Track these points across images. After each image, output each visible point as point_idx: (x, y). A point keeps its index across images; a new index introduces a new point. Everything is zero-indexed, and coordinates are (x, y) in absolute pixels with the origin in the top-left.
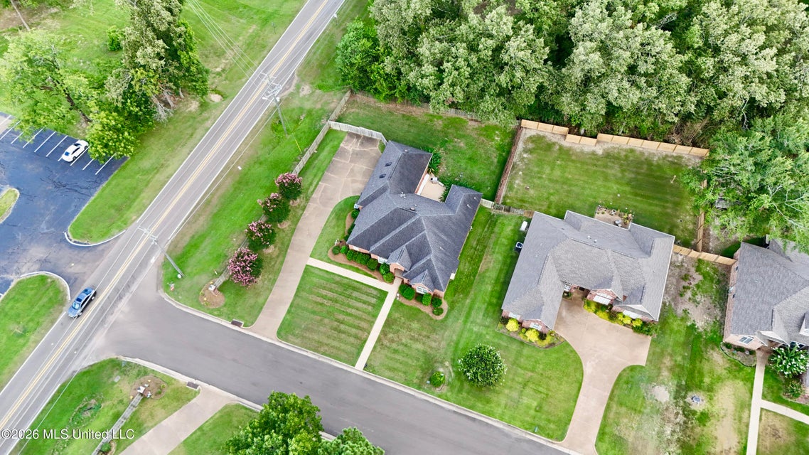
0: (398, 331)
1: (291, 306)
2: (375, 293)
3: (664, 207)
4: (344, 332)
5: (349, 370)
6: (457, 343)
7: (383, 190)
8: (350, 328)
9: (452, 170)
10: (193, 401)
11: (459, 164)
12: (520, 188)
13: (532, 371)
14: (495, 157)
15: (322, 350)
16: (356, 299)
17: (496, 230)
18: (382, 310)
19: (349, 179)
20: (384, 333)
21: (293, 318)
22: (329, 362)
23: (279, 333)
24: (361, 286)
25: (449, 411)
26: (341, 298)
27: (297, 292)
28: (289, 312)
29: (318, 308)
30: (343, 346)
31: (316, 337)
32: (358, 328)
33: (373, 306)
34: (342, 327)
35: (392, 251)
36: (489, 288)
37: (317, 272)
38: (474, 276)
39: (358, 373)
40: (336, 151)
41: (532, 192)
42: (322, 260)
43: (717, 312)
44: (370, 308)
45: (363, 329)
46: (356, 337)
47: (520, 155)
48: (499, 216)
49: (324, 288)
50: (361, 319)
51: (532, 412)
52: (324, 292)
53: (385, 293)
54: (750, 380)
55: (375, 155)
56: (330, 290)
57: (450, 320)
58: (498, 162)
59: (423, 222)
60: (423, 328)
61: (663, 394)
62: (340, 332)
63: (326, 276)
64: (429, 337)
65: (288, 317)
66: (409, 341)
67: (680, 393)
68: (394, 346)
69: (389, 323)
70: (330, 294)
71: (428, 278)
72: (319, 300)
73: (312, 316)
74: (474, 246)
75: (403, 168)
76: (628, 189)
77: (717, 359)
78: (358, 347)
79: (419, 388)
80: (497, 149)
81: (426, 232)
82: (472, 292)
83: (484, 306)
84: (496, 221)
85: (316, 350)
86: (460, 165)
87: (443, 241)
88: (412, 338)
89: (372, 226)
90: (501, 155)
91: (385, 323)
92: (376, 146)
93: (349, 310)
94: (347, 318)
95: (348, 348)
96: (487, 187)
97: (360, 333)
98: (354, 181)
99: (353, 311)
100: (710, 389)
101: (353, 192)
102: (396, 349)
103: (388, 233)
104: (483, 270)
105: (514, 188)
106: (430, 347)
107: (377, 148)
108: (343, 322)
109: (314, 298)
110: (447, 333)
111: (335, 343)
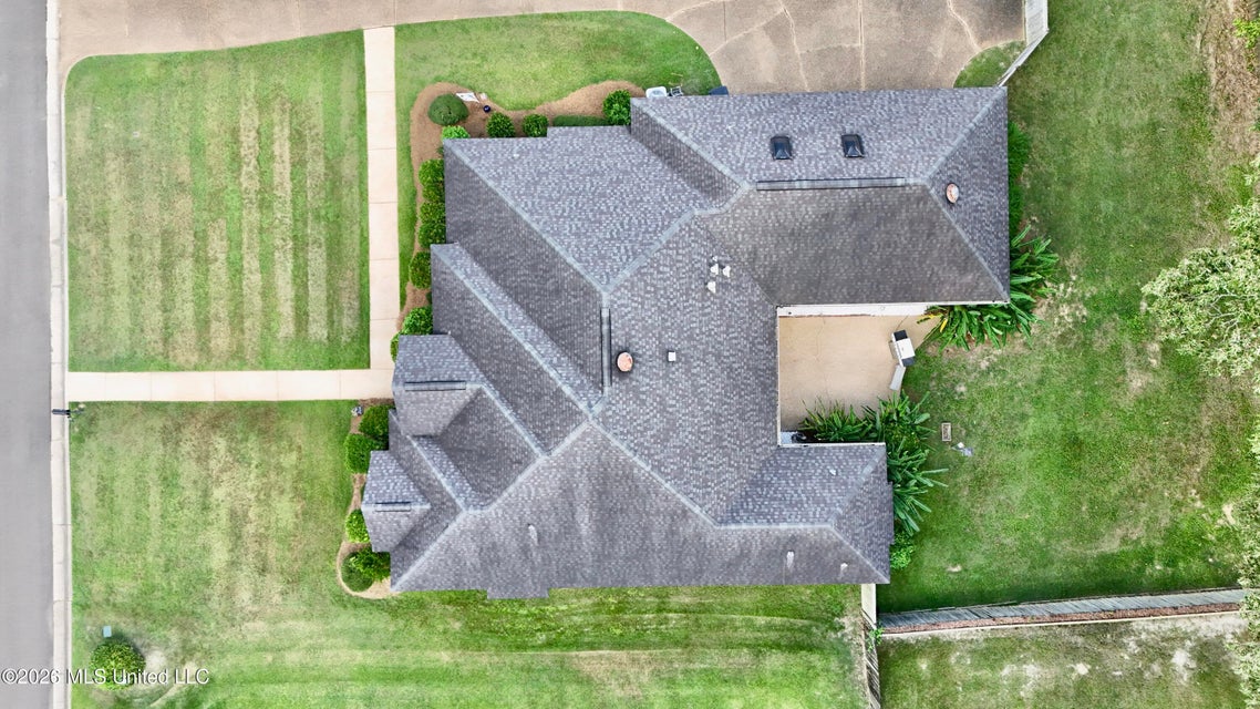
0: (241, 459)
1: (194, 58)
2: (348, 322)
4: (167, 280)
5: (56, 356)
6: (275, 676)
7: (710, 185)
8: (189, 296)
9: (988, 393)
11: (1029, 408)
12: (1004, 693)
14: (1124, 540)
15: (85, 238)
16: (301, 269)
17: (775, 661)
18: (297, 373)
20: (222, 416)
21: (153, 83)
22: (55, 280)
23: (88, 65)
24: (354, 263)
26: (283, 213)
27: (248, 49)
28: (167, 61)
29: (216, 152)
30: (121, 301)
31: (116, 196)
32: (203, 324)
35: (458, 338)
37: (348, 81)
38: (549, 645)
39: (55, 390)
42: (399, 76)
44: (286, 328)
45: (204, 348)
47: (1178, 638)
48: (842, 652)
49: (297, 138)
50: (237, 318)
52: (282, 148)
53: (362, 360)
55: (939, 55)
56: (298, 163)
57: (353, 620)
58: (1105, 559)
59: (573, 436)
60: (285, 539)
63: (345, 121)
64: (263, 571)
65: (150, 71)
66: (223, 512)
68: (189, 470)
69: (261, 418)
70: (282, 171)
71: (404, 521)
72: (248, 139)
73: (183, 146)
74: (674, 601)
75: (854, 216)
78: (140, 355)
79: (82, 607)
80: (1171, 533)
81: (541, 459)
82: (484, 659)
84: (811, 648)
85: (75, 221)
86: (1024, 417)
87: (569, 528)
88: (237, 519)
89: (516, 217)
90: (1147, 557)
91: (255, 405)
92: (982, 39)
93: (251, 263)
94: (219, 270)
95: (122, 321)
96: (957, 560)
97: (186, 339)
99: (254, 280)
101: (729, 54)
102: (182, 482)
103: (516, 294)
104: (587, 669)
105: (995, 665)
106: (230, 591)
107: (977, 50)
108: (202, 261)
109: (249, 120)
110: (302, 627)
111: (121, 272)
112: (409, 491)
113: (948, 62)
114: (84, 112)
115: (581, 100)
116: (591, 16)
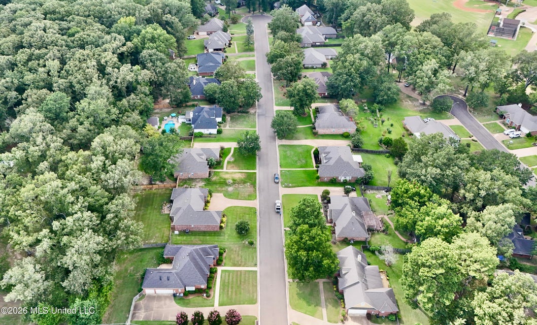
0: (237, 261)
1: (240, 304)
2: (223, 274)
3: (157, 197)
5: (259, 272)
8: (242, 277)
10: (297, 322)
13: (236, 218)
14: (138, 253)
15: (255, 284)
16: (229, 279)
17: (179, 242)
18: (230, 269)
19: (164, 307)
20: (240, 266)
21: (246, 301)
22: (259, 280)
23: (254, 304)
24: (222, 280)
25: (260, 237)
26: (230, 286)
28: (244, 304)
29: (238, 292)
31: (251, 288)
32: (241, 275)
33: (229, 273)
34: (242, 280)
36: (208, 237)
37: (221, 300)
39: (259, 268)
40: (146, 321)
41: (157, 235)
42: (214, 301)
43: (197, 180)
44: (231, 274)
45: (241, 273)
46: (245, 274)
49: (228, 294)
50: (237, 275)
51: (250, 216)
52: (230, 293)
53: (222, 270)
54: (219, 172)
56: (228, 291)
58: (141, 252)
60: (233, 253)
61: (230, 189)
62: (245, 280)
63: (222, 296)
64: (235, 251)
65: (246, 303)
67: (230, 186)
68: (243, 260)
69: (235, 265)
70: (230, 290)
72: (234, 294)
73: (242, 293)
76: (149, 208)
77: (214, 179)
78: (249, 272)
79: (255, 248)
80: (132, 254)
83: (216, 237)
85: (256, 286)
88: (238, 256)
93: (234, 281)
94: (238, 280)
95: (250, 275)
96: (157, 251)
97: (243, 273)
98: (165, 304)
99: (234, 279)
100: (225, 179)
101: (173, 302)
106: (239, 249)
107: (141, 301)
108: (240, 281)
109: (234, 296)
110: (231, 246)
111: (251, 280)
112: (214, 251)
113: (145, 300)
114: (255, 297)
115: (191, 297)
116: (189, 307)
